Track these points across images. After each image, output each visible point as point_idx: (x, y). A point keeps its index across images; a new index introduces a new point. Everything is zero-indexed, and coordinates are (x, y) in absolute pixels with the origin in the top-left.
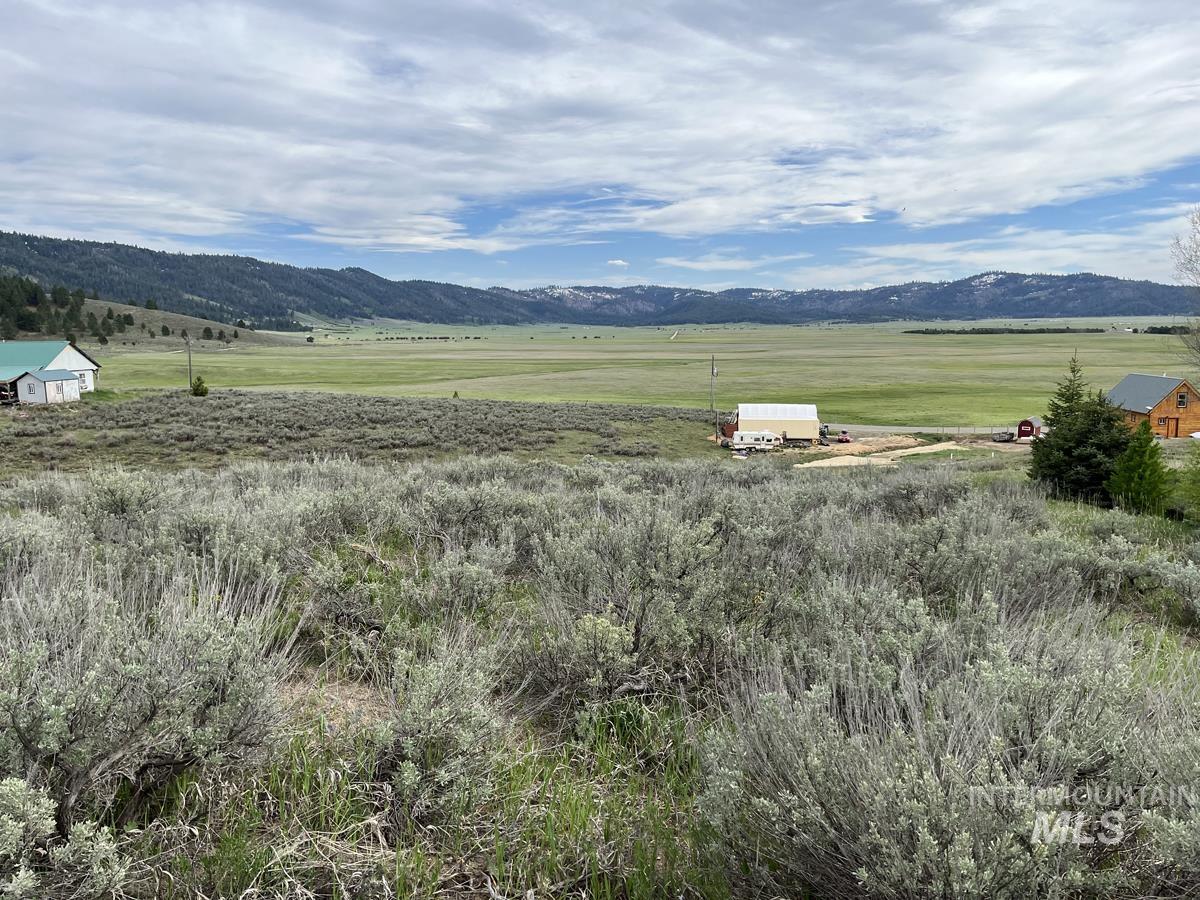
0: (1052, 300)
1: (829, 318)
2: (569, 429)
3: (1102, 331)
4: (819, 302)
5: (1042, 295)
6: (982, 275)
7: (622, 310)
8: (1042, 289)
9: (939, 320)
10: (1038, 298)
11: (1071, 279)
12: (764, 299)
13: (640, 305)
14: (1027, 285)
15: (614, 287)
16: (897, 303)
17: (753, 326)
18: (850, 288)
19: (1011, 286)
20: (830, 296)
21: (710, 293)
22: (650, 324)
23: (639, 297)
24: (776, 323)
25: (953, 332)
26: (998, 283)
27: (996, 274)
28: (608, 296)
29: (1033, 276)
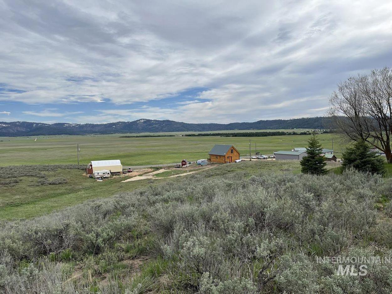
0: (159, 127)
1: (93, 133)
2: (23, 176)
3: (174, 136)
4: (89, 128)
5: (157, 126)
6: (140, 120)
7: (11, 131)
8: (156, 124)
9: (129, 133)
10: (156, 127)
11: (164, 121)
12: (69, 126)
13: (19, 129)
14: (152, 123)
15: (7, 122)
16: (115, 128)
17: (66, 136)
18: (99, 123)
19: (148, 123)
20: (93, 126)
21: (48, 124)
22: (24, 136)
23: (18, 126)
24: (75, 135)
25: (134, 137)
26: (145, 122)
27: (144, 119)
28: (4, 125)
29: (154, 120)
